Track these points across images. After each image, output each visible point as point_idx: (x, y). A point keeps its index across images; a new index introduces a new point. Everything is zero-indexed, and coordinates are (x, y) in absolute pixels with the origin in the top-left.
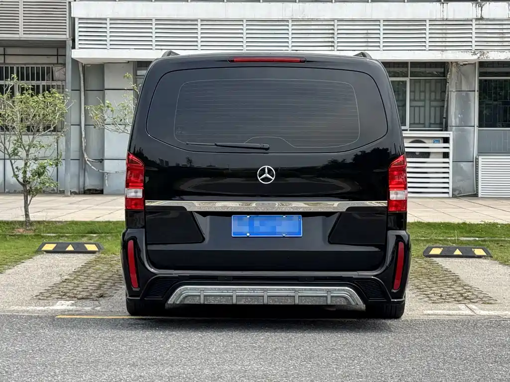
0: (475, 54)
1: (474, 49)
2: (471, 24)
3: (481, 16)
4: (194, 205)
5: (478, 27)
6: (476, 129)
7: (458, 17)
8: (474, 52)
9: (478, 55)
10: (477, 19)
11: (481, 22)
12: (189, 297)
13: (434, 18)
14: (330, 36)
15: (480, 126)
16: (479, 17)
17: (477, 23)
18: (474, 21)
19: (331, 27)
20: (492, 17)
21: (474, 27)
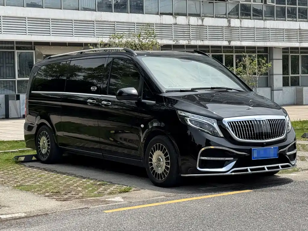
0: (174, 41)
3: (176, 23)
7: (167, 23)
8: (174, 40)
9: (175, 42)
10: (174, 24)
11: (176, 26)
13: (157, 23)
14: (113, 30)
17: (174, 26)
19: (114, 26)
20: (180, 23)
21: (173, 28)
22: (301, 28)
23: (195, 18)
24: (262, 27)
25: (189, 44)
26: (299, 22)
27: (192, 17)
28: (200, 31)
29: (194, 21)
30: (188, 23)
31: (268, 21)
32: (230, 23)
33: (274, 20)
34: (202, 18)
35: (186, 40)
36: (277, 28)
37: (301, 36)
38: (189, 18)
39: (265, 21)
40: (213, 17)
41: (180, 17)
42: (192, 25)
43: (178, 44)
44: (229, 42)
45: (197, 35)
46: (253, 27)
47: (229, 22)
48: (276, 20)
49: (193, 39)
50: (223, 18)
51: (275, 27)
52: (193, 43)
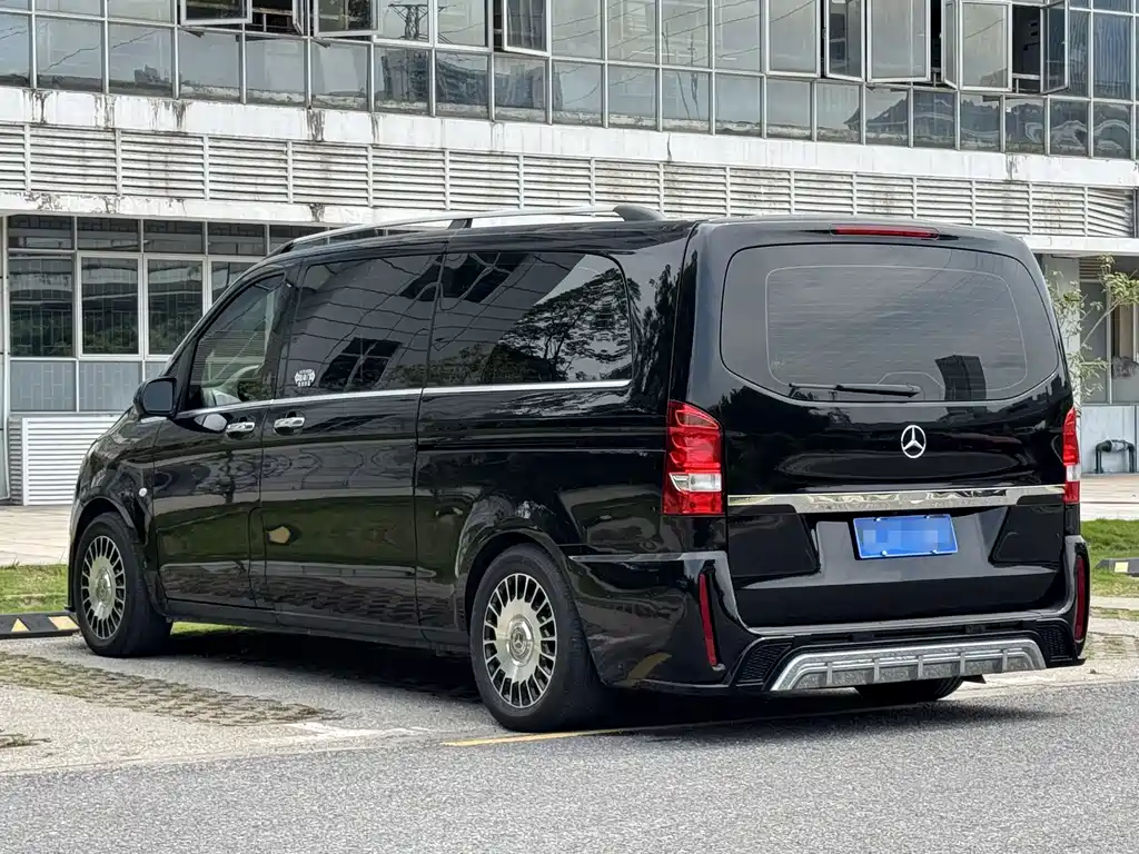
0: (31, 198)
1: (29, 189)
2: (23, 136)
3: (42, 120)
4: (807, 502)
5: (35, 141)
6: (7, 358)
8: (31, 196)
9: (40, 201)
10: (33, 125)
11: (41, 132)
12: (808, 677)
15: (14, 353)
16: (39, 121)
17: (34, 133)
18: (27, 127)
20: (63, 122)
21: (29, 141)
22: (675, 159)
23: (144, 100)
24: (485, 148)
25: (108, 212)
26: (666, 134)
27: (124, 97)
28: (170, 159)
29: (135, 112)
30: (107, 120)
31: (509, 125)
32: (319, 129)
33: (546, 122)
34: (180, 102)
35: (95, 196)
36: (557, 153)
37: (676, 193)
38: (109, 102)
39: (496, 123)
40: (238, 100)
41: (64, 94)
42: (124, 132)
43: (51, 209)
44: (316, 208)
45: (153, 175)
46: (437, 146)
47: (316, 122)
48: (554, 122)
49: (130, 191)
50: (289, 103)
51: (548, 152)
52: (130, 208)
